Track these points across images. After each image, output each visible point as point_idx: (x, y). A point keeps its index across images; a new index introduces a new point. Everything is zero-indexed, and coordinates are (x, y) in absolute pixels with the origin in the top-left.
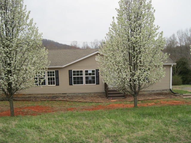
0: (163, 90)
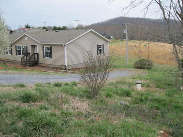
0: (61, 66)
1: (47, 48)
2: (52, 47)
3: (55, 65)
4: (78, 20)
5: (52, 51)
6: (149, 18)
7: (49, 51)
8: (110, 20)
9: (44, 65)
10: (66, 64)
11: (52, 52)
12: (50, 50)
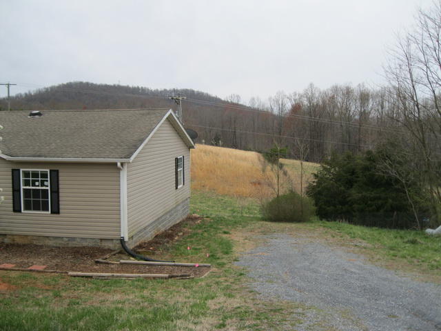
1: (35, 175)
2: (57, 171)
3: (73, 239)
4: (8, 85)
5: (60, 186)
6: (144, 87)
7: (43, 185)
8: (49, 90)
9: (18, 241)
10: (125, 234)
11: (60, 190)
12: (48, 183)
